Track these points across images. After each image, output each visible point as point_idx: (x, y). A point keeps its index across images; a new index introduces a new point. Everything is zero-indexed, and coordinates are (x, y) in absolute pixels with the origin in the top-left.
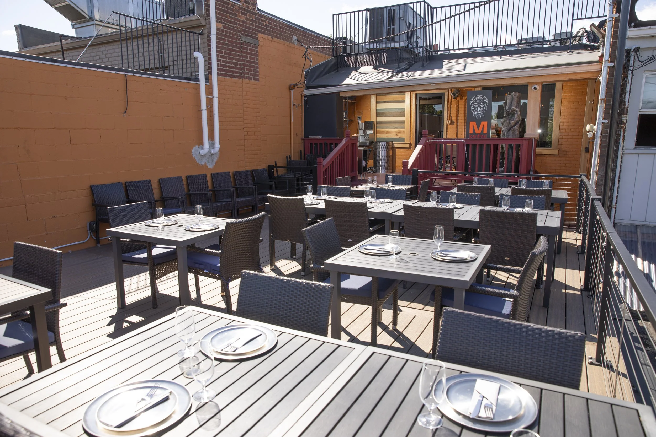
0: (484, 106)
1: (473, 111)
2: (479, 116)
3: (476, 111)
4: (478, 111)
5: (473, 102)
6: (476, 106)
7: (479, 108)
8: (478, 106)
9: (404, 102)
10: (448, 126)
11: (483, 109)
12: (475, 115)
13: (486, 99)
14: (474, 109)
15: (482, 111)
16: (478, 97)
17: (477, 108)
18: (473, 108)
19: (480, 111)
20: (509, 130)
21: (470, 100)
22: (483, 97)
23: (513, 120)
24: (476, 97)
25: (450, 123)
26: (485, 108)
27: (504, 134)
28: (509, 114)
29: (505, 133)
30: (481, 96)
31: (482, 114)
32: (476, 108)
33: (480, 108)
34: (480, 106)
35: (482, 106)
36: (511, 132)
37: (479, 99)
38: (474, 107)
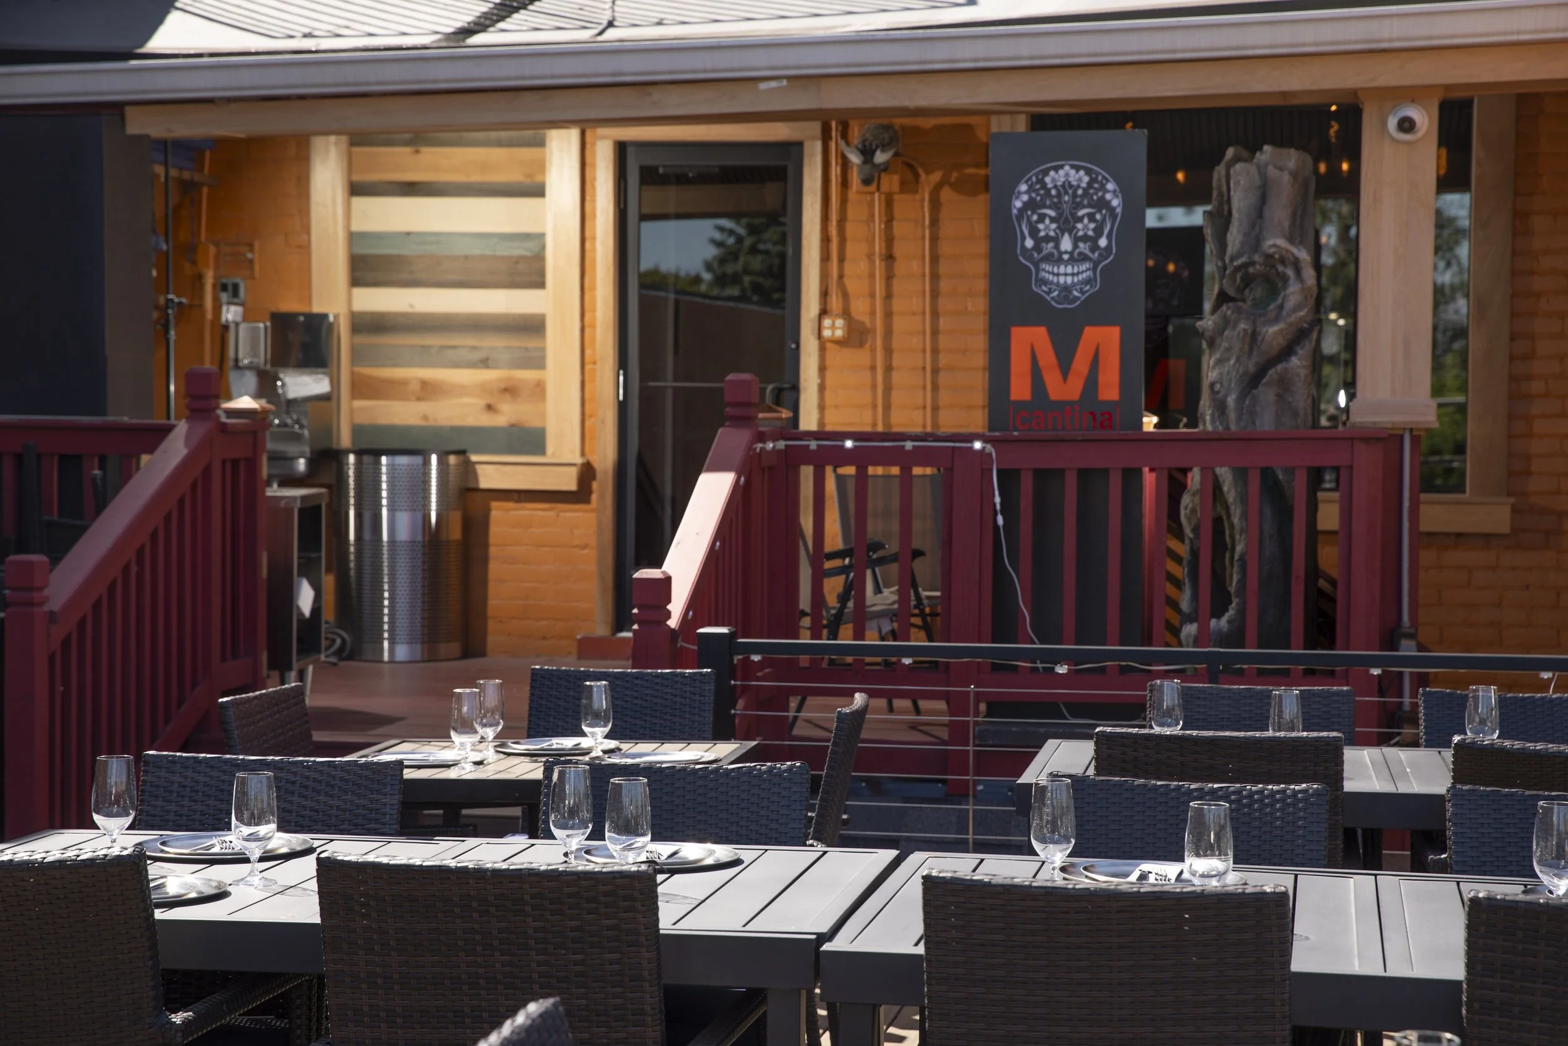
0: (1099, 232)
1: (1030, 258)
2: (1066, 289)
3: (1048, 259)
4: (1059, 261)
5: (1031, 205)
6: (1048, 228)
7: (1066, 244)
8: (1062, 230)
9: (537, 191)
10: (829, 356)
11: (1095, 247)
12: (1045, 282)
13: (1110, 186)
14: (1037, 248)
15: (1083, 258)
16: (1057, 169)
17: (1057, 241)
18: (1029, 243)
19: (1073, 260)
20: (1254, 380)
21: (1010, 193)
22: (1088, 172)
23: (1277, 320)
24: (1046, 172)
25: (839, 333)
26: (1103, 242)
27: (1220, 407)
28: (1248, 281)
29: (1231, 400)
30: (1077, 168)
31: (1088, 281)
32: (1047, 239)
33: (1076, 240)
34: (1071, 230)
35: (1085, 227)
36: (1267, 394)
37: (1067, 186)
38: (1034, 232)
